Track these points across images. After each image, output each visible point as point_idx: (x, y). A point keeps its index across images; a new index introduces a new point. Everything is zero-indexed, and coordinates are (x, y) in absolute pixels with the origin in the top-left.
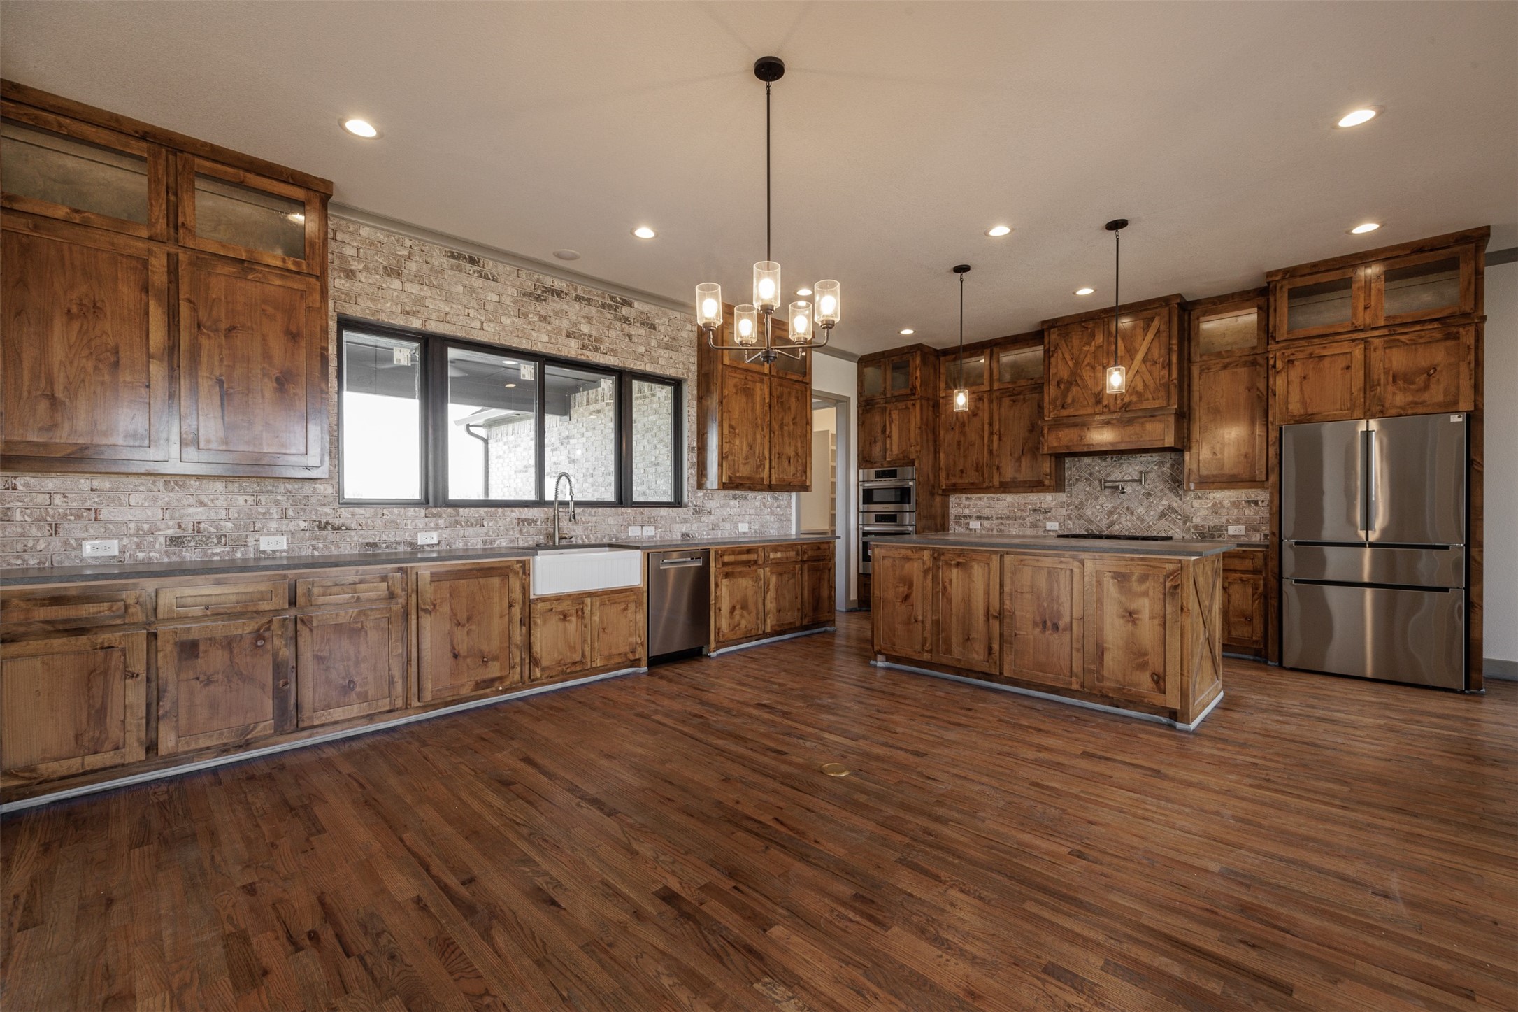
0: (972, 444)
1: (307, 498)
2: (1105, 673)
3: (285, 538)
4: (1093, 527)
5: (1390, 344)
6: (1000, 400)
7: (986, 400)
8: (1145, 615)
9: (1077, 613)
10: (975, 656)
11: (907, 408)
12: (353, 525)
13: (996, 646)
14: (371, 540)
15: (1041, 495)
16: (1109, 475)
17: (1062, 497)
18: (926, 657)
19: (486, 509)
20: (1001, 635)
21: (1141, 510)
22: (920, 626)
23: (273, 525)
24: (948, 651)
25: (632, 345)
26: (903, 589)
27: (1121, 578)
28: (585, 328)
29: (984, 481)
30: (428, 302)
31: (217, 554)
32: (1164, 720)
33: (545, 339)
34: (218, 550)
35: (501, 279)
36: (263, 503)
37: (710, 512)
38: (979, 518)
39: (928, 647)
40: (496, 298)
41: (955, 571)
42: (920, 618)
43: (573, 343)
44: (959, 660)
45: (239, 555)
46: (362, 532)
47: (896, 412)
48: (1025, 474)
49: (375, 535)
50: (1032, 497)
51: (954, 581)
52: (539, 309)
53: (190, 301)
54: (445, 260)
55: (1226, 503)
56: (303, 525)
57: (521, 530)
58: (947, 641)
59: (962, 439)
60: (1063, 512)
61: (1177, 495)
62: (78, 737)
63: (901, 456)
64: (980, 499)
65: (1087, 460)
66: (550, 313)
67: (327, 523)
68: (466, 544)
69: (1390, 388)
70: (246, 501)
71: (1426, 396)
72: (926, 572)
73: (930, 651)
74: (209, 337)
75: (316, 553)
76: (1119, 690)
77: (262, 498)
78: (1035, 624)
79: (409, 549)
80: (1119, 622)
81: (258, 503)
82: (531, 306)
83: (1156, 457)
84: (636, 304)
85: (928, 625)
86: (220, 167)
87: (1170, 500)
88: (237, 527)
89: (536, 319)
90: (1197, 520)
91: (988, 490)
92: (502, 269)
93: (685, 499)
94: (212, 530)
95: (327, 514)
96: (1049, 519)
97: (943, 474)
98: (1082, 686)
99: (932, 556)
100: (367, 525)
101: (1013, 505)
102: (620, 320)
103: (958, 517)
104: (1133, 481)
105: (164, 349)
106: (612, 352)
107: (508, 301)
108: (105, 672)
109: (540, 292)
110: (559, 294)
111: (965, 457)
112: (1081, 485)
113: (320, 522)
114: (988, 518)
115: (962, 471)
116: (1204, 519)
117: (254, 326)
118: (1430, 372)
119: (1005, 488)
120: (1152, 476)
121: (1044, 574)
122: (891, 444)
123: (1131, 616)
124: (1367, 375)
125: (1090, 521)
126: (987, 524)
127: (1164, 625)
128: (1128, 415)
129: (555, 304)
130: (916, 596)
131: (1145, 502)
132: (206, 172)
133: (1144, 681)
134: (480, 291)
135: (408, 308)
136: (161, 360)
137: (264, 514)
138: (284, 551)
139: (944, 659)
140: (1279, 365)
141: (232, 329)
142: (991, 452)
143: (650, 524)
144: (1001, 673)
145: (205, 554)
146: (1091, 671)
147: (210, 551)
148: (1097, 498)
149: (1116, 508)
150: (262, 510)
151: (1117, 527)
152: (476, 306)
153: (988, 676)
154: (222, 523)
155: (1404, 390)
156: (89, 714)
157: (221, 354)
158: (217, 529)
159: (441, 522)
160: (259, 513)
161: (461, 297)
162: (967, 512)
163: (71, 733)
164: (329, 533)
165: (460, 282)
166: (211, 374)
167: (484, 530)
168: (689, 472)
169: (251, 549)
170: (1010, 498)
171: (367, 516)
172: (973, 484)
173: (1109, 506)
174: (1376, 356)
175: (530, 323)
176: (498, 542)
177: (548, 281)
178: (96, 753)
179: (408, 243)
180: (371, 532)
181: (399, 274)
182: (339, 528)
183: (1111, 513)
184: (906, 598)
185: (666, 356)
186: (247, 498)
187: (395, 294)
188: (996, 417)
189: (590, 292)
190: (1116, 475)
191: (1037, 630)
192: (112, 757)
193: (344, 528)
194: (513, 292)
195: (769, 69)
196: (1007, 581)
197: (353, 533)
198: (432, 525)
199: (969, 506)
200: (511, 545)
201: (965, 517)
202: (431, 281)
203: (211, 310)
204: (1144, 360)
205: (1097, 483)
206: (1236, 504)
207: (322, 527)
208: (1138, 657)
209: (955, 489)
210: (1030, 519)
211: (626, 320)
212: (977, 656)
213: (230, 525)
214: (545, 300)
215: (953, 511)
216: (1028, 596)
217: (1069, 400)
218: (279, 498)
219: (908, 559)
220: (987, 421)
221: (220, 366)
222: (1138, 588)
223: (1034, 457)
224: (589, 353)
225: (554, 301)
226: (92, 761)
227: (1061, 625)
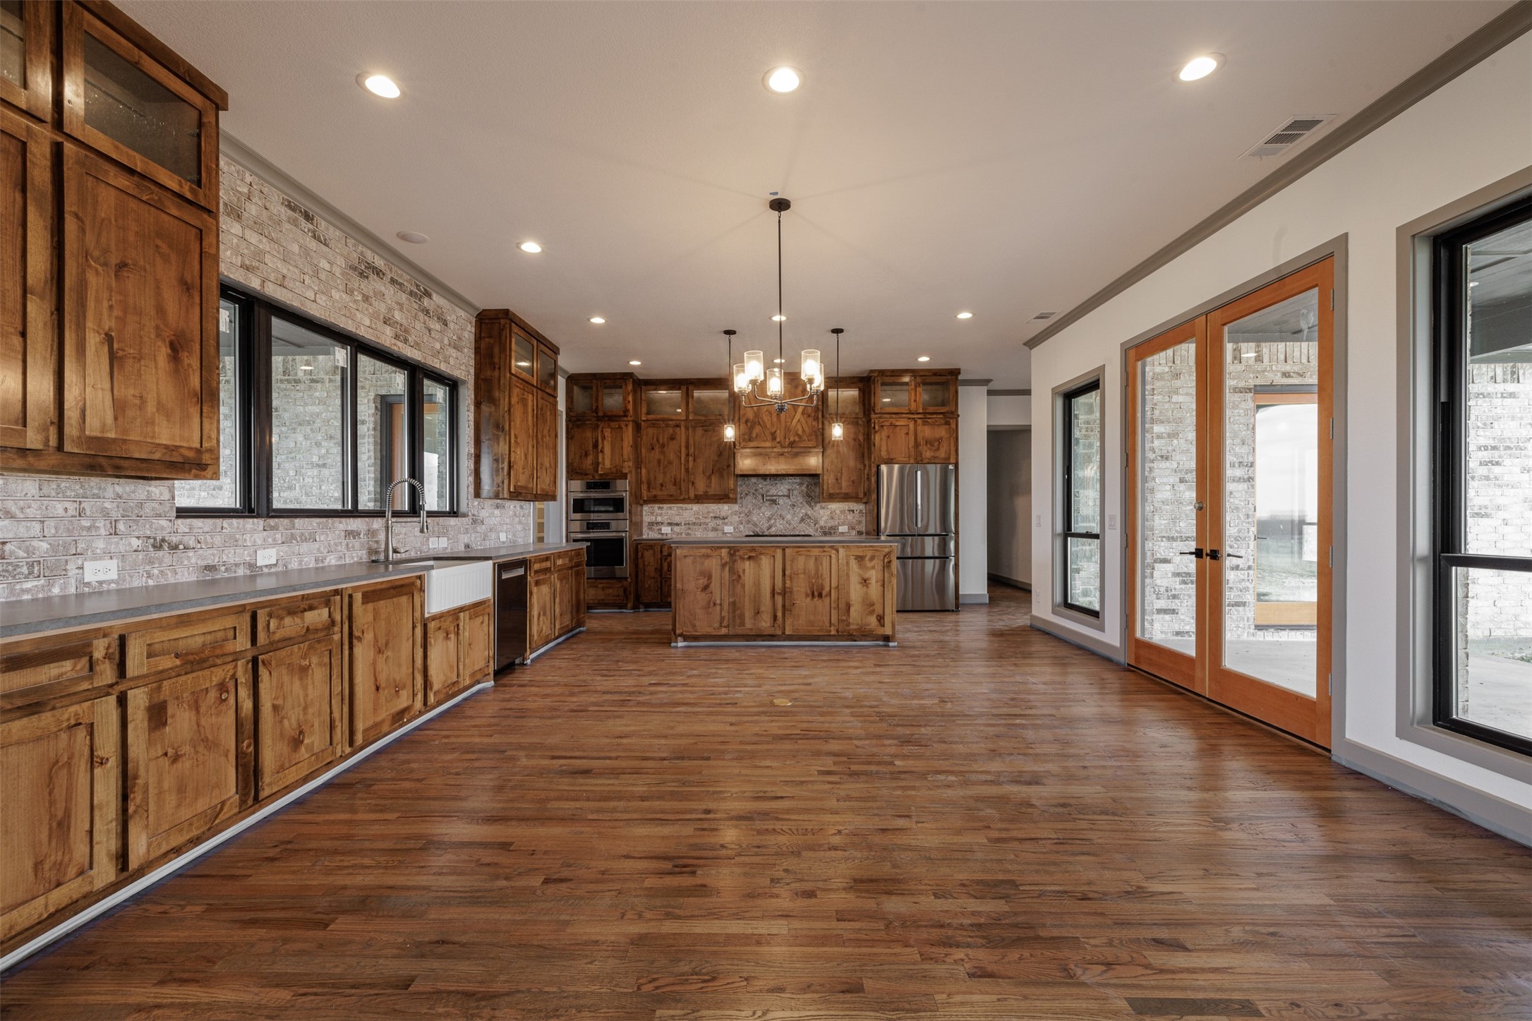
0: (670, 463)
1: (141, 505)
2: (851, 621)
3: (115, 562)
4: (758, 530)
5: (925, 423)
6: (694, 428)
7: (683, 428)
8: (873, 581)
9: (834, 584)
10: (764, 624)
11: (620, 428)
12: (192, 543)
13: (779, 614)
14: (210, 562)
15: (720, 506)
16: (768, 491)
17: (736, 507)
18: (724, 631)
19: (318, 520)
20: (784, 606)
21: (789, 517)
22: (718, 608)
23: (100, 544)
24: (743, 624)
25: (431, 340)
26: (703, 581)
27: (860, 559)
28: (398, 316)
29: (681, 494)
30: (268, 259)
31: (27, 591)
32: (881, 643)
33: (367, 322)
34: (28, 585)
35: (332, 244)
36: (88, 513)
37: (482, 522)
38: (670, 524)
39: (725, 623)
40: (327, 267)
41: (747, 563)
42: (718, 602)
43: (388, 331)
44: (751, 629)
45: (56, 591)
46: (201, 552)
47: (609, 430)
48: (715, 488)
49: (213, 555)
50: (714, 507)
51: (747, 571)
52: (362, 287)
53: (76, 216)
54: (283, 209)
55: (838, 512)
56: (136, 543)
57: (347, 545)
58: (742, 617)
59: (662, 457)
60: (736, 518)
61: (811, 506)
62: (38, 866)
63: (614, 470)
64: (670, 508)
65: (754, 480)
66: (371, 294)
67: (163, 540)
68: (300, 564)
69: (925, 448)
70: (66, 509)
71: (937, 454)
72: (723, 566)
73: (728, 626)
74: (97, 272)
75: (151, 582)
76: (859, 630)
77: (86, 505)
78: (807, 595)
79: (248, 572)
80: (859, 587)
81: (81, 513)
82: (356, 282)
83: (798, 480)
84: (434, 296)
85: (726, 607)
86: (114, 34)
87: (806, 510)
88: (54, 549)
89: (359, 298)
90: (822, 523)
91: (684, 501)
92: (333, 233)
93: (463, 508)
94: (21, 554)
95: (163, 528)
96: (726, 524)
97: (644, 487)
98: (838, 631)
99: (729, 553)
100: (206, 543)
101: (698, 513)
102: (423, 311)
103: (651, 524)
104: (784, 496)
105: (46, 282)
106: (417, 345)
107: (337, 271)
108: (69, 764)
109: (363, 268)
110: (379, 272)
111: (665, 473)
112: (749, 498)
113: (155, 539)
114: (677, 525)
115: (662, 485)
116: (826, 522)
117: (147, 266)
118: (940, 440)
119: (698, 499)
120: (796, 492)
121: (812, 560)
122: (603, 459)
123: (865, 582)
124: (916, 438)
125: (755, 525)
126: (676, 529)
127: (883, 585)
128: (795, 450)
129: (375, 284)
130: (715, 586)
131: (791, 511)
132: (96, 36)
133: (873, 620)
134: (313, 254)
135: (247, 262)
136: (42, 298)
137: (89, 529)
138: (112, 581)
139: (739, 631)
140: (877, 428)
141: (122, 266)
142: (687, 470)
143: (444, 535)
144: (784, 633)
145: (12, 591)
146: (843, 621)
147: (18, 587)
148: (760, 508)
149: (773, 515)
150: (86, 523)
151: (773, 529)
152: (310, 272)
153: (772, 637)
154: (35, 543)
155: (930, 449)
156: (50, 829)
157: (110, 300)
158: (27, 552)
159: (278, 536)
160: (83, 528)
161: (297, 258)
162: (659, 519)
163: (29, 864)
164: (164, 554)
165: (296, 238)
166: (99, 326)
167: (316, 545)
168: (466, 480)
169: (73, 581)
170: (696, 507)
171: (206, 529)
172: (671, 496)
173: (768, 514)
174: (919, 428)
175: (356, 301)
176: (328, 559)
177: (369, 255)
178: (59, 884)
179: (248, 179)
180: (210, 551)
181: (239, 216)
182: (176, 547)
183: (770, 519)
184: (706, 588)
185: (454, 355)
186: (68, 505)
187: (235, 241)
188: (691, 442)
189: (401, 276)
190: (773, 491)
191: (809, 599)
192: (80, 886)
193: (181, 547)
194: (341, 261)
195: (780, 205)
196: (788, 567)
197: (191, 554)
198: (270, 540)
199: (661, 515)
200: (339, 563)
201: (657, 523)
202: (269, 232)
203: (99, 235)
204: (803, 413)
205: (760, 497)
206: (843, 512)
207: (158, 546)
208: (869, 606)
209: (654, 500)
210: (712, 524)
211: (426, 312)
212: (765, 623)
213: (45, 546)
214: (367, 277)
215: (647, 519)
216: (802, 576)
217: (754, 435)
218: (107, 505)
219: (708, 556)
220: (683, 444)
221: (110, 316)
222: (869, 565)
223: (722, 476)
224: (400, 344)
225: (374, 280)
226: (58, 897)
227: (824, 593)
